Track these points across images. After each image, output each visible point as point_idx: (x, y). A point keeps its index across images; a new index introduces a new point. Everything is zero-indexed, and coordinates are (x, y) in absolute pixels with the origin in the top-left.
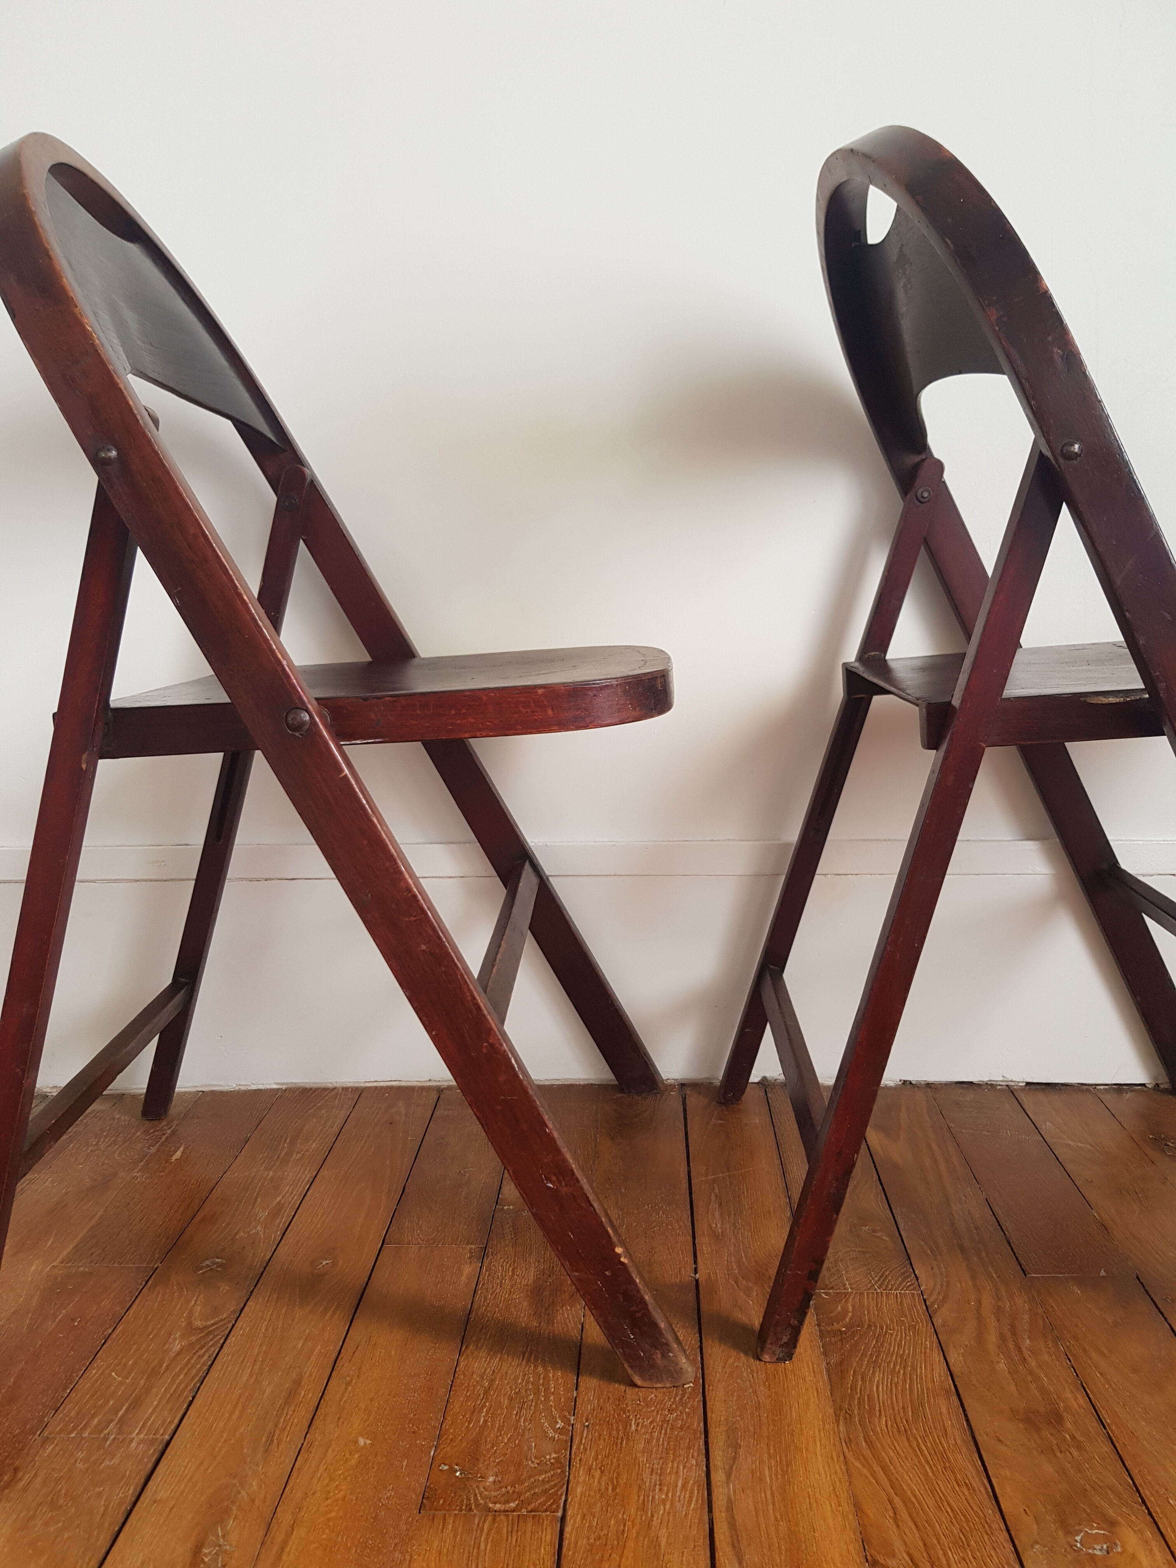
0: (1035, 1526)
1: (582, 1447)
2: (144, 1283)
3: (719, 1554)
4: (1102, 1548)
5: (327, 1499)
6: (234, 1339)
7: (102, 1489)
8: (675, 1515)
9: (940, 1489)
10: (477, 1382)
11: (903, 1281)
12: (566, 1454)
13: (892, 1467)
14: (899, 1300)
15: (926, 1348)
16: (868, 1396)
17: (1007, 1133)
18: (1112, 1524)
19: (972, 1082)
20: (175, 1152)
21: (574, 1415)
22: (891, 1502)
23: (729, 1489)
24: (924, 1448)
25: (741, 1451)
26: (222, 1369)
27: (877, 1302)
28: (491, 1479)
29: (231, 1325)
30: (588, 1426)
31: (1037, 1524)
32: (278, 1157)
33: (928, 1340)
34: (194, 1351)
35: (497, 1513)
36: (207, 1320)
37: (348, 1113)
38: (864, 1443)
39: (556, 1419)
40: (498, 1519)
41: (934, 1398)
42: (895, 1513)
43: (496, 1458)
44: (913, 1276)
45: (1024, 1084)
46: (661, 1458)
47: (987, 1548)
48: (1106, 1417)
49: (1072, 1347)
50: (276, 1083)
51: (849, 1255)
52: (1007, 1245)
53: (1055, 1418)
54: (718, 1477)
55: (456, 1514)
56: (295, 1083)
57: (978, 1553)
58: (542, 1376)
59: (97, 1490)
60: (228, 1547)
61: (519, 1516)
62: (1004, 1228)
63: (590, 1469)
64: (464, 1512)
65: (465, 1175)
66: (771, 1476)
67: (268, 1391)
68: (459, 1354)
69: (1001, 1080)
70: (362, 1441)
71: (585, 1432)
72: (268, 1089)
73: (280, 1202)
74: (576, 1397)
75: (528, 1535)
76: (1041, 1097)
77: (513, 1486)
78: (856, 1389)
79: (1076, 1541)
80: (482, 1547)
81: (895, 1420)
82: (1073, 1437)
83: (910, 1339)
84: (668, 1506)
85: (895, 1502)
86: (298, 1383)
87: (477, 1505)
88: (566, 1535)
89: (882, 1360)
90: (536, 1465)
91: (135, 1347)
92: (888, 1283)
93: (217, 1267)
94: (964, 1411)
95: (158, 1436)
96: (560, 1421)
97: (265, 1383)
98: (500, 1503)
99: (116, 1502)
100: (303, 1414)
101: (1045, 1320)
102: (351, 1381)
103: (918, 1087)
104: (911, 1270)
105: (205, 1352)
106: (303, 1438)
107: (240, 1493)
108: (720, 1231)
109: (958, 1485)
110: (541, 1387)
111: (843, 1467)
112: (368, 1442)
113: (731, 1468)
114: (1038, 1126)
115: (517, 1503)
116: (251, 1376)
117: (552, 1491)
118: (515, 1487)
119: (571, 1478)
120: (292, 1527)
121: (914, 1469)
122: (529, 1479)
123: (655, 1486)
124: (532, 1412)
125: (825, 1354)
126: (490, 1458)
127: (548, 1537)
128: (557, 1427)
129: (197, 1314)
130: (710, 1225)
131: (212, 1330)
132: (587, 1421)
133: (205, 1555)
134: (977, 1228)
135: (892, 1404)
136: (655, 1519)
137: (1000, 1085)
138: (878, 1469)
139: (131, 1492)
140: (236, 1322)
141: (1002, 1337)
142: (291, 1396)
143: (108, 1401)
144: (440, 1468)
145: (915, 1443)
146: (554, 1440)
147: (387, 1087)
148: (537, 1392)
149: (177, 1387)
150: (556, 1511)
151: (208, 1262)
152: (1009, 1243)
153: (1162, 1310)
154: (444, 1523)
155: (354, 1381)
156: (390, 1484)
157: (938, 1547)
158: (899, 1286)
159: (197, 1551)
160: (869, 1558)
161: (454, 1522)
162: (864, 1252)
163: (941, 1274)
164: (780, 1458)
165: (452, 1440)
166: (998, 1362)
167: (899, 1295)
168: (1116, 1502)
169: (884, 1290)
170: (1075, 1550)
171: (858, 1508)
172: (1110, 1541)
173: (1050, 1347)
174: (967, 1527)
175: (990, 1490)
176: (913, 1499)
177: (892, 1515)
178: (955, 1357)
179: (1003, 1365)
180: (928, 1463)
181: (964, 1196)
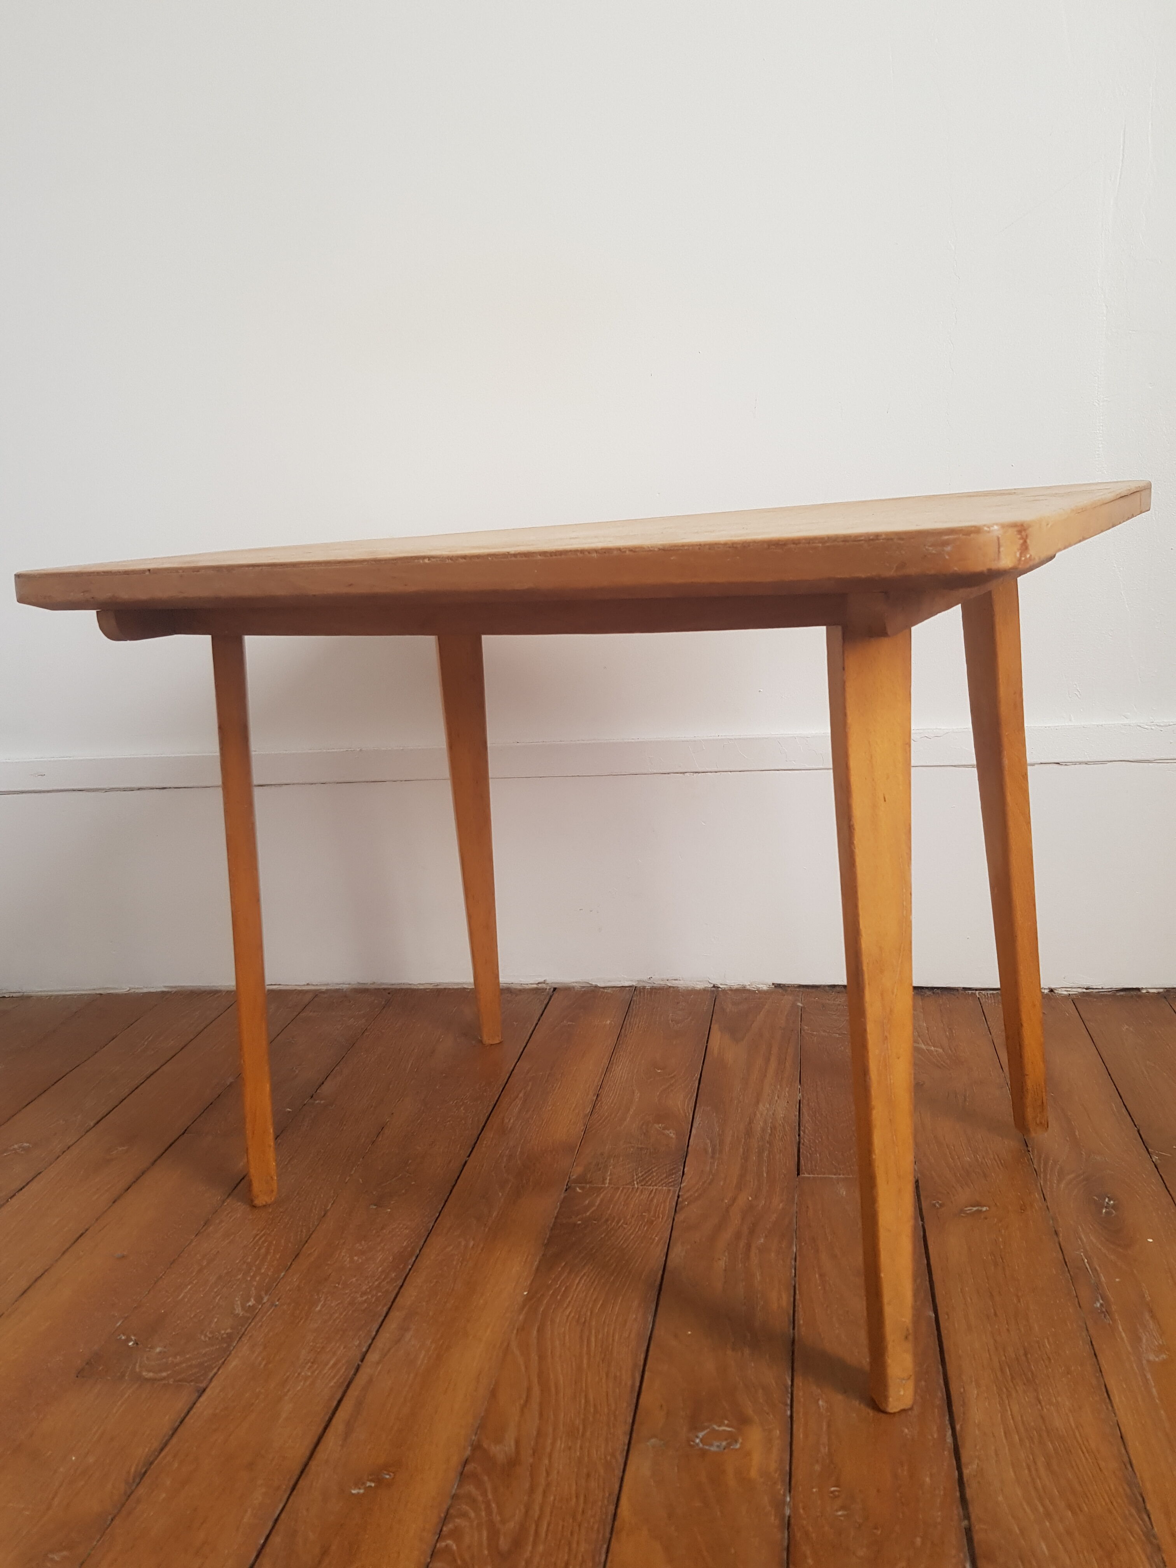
0: (663, 1420)
1: (260, 1324)
4: (721, 1444)
8: (310, 1391)
9: (586, 1380)
10: (198, 1261)
11: (667, 1177)
12: (241, 1330)
13: (550, 1355)
14: (652, 1195)
15: (653, 1241)
16: (566, 1288)
18: (743, 1421)
21: (270, 1295)
22: (529, 1389)
23: (377, 1369)
24: (593, 1339)
25: (408, 1336)
27: (628, 1197)
28: (158, 1350)
30: (276, 1306)
31: (666, 1419)
33: (660, 1235)
35: (145, 1381)
38: (535, 1332)
39: (251, 1297)
40: (144, 1386)
41: (632, 1292)
42: (527, 1401)
43: (174, 1331)
44: (681, 1172)
46: (328, 1338)
47: (600, 1439)
48: (802, 1316)
49: (805, 1247)
52: (796, 1146)
54: (373, 1357)
55: (108, 1380)
57: (587, 1443)
58: (260, 1258)
61: (163, 1385)
62: (802, 1128)
63: (255, 1345)
64: (115, 1379)
66: (423, 1359)
68: (196, 1236)
71: (271, 1310)
74: (282, 1278)
75: (162, 1403)
77: (175, 1356)
78: (556, 1283)
79: (697, 1437)
81: (580, 1311)
83: (641, 1234)
84: (308, 1383)
85: (534, 1389)
87: (132, 1372)
88: (198, 1405)
90: (207, 1339)
92: (650, 1179)
93: (22, 1151)
96: (252, 1300)
98: (153, 1372)
101: (792, 1220)
102: (83, 1256)
103: (790, 990)
104: (681, 1167)
108: (509, 1127)
109: (607, 1379)
110: (254, 1268)
111: (500, 1356)
113: (389, 1351)
115: (169, 1372)
117: (209, 1363)
118: (175, 1359)
119: (233, 1352)
122: (194, 1351)
123: (307, 1363)
124: (233, 1290)
125: (547, 1245)
126: (168, 1330)
127: (180, 1406)
128: (248, 1305)
130: (503, 1121)
132: (278, 1301)
134: (774, 1128)
136: (289, 1394)
138: (534, 1357)
141: (738, 1236)
144: (118, 1338)
145: (587, 1334)
146: (238, 1316)
148: (247, 1272)
150: (202, 1382)
151: (16, 1146)
152: (799, 1143)
154: (92, 1388)
155: (85, 1256)
156: (63, 1350)
157: (551, 1434)
158: (659, 1183)
160: (475, 1442)
161: (101, 1387)
162: (641, 1149)
163: (710, 1171)
164: (443, 1343)
165: (144, 1312)
166: (719, 1259)
167: (654, 1191)
168: (761, 1401)
169: (642, 1185)
170: (690, 1445)
171: (493, 1394)
172: (732, 1438)
173: (783, 1246)
174: (591, 1419)
175: (638, 1384)
176: (553, 1389)
177: (522, 1402)
178: (678, 1252)
179: (722, 1263)
180: (588, 1353)
181: (778, 1097)
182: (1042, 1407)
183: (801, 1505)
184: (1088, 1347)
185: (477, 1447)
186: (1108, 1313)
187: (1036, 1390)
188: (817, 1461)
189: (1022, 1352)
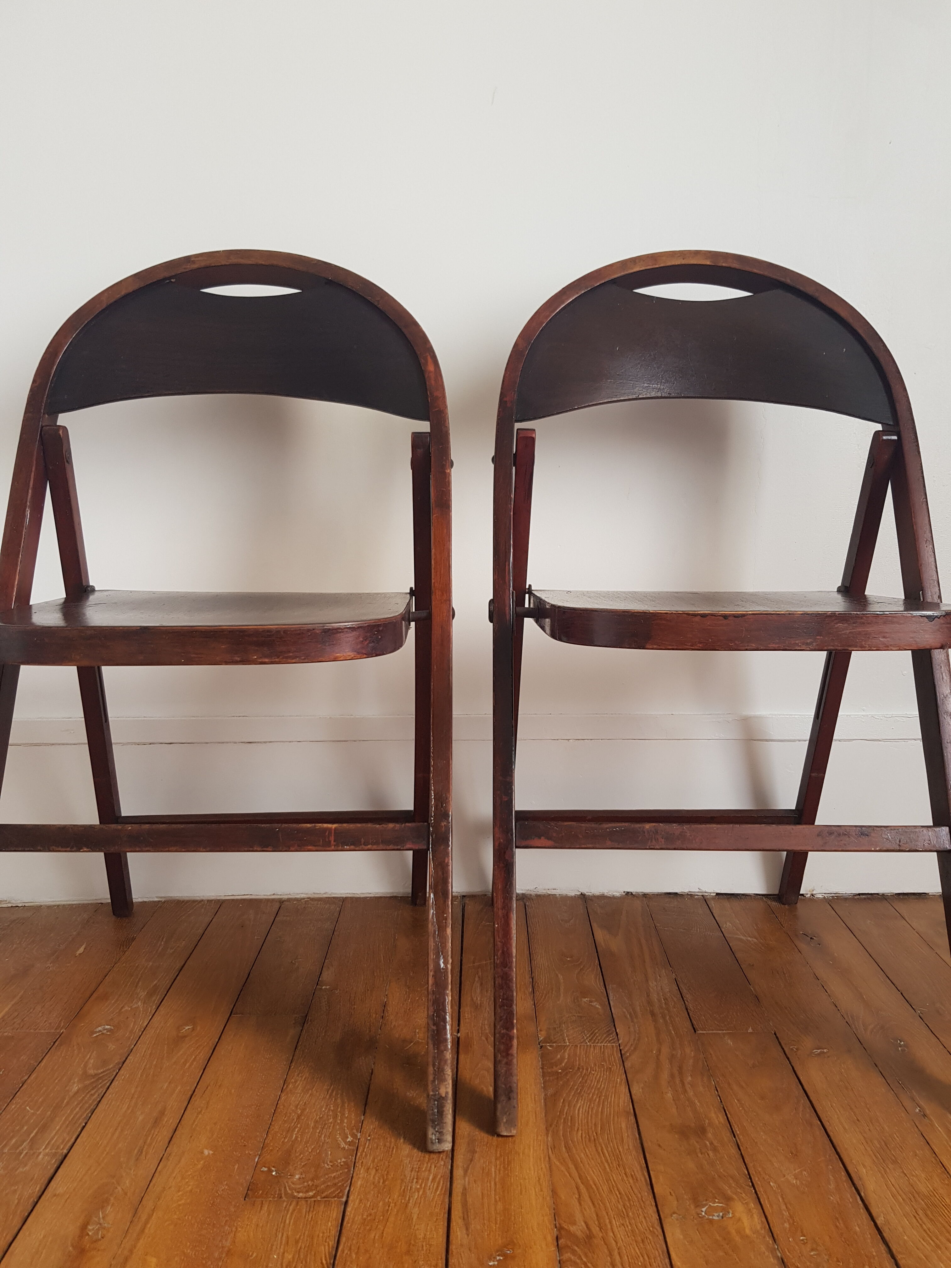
0: (676, 1202)
1: (364, 1153)
2: (52, 1044)
3: (453, 1224)
4: (719, 1215)
5: (179, 1191)
6: (117, 1082)
7: (16, 1187)
8: (425, 1198)
9: (613, 1179)
10: (293, 1111)
11: (607, 1037)
12: (352, 1159)
13: (582, 1165)
14: (602, 1050)
15: (617, 1083)
16: (571, 1116)
17: (697, 931)
18: (728, 1199)
19: (676, 893)
20: (78, 948)
21: (360, 1132)
22: (578, 1188)
23: (465, 1181)
24: (606, 1151)
25: (477, 1156)
26: (107, 1104)
27: (586, 1051)
28: (297, 1177)
29: (115, 1073)
30: (369, 1140)
31: (677, 1201)
32: (157, 952)
33: (619, 1077)
34: (87, 1091)
35: (299, 1200)
36: (98, 1069)
37: (211, 919)
38: (564, 1149)
39: (347, 1134)
40: (300, 1203)
41: (618, 1117)
42: (580, 1195)
43: (302, 1162)
44: (615, 1033)
45: (715, 894)
46: (419, 1161)
47: (640, 1217)
48: (737, 1130)
49: (720, 1082)
50: (157, 897)
51: (571, 1019)
52: (685, 1011)
53: (701, 1131)
54: (458, 1172)
55: (270, 1200)
56: (171, 897)
57: (633, 1221)
58: (340, 1106)
59: (13, 1188)
60: (106, 1225)
61: (315, 1201)
62: (685, 999)
63: (368, 1169)
64: (276, 1199)
65: (295, 964)
66: (495, 1172)
67: (141, 1118)
68: (282, 1091)
69: (697, 891)
70: (206, 1152)
71: (367, 1144)
72: (151, 901)
73: (156, 984)
74: (363, 1121)
75: (321, 1213)
76: (726, 903)
77: (312, 1180)
78: (563, 1112)
79: (702, 1211)
80: (287, 1222)
81: (588, 1133)
82: (711, 1143)
83: (607, 1077)
84: (421, 1193)
85: (581, 1188)
86: (162, 1113)
87: (286, 1193)
88: (347, 1213)
89: (584, 1092)
90: (330, 1167)
91: (44, 1088)
92: (596, 1038)
93: (107, 1032)
94: (638, 1126)
95: (59, 1150)
96: (350, 1137)
97: (139, 1113)
98: (302, 1192)
99: (27, 1196)
100: (166, 1133)
101: (704, 1063)
102: (201, 1111)
103: (637, 897)
104: (614, 1029)
105: (96, 1091)
106: (164, 1151)
107: (116, 1188)
108: (479, 1002)
109: (627, 1176)
110: (339, 1114)
111: (547, 1165)
112: (211, 1152)
113: (468, 1167)
114: (720, 925)
115: (314, 1192)
116: (128, 1108)
117: (340, 1184)
118: (314, 1182)
119: (354, 1175)
120: (153, 1210)
121: (597, 1166)
122: (325, 1176)
123: (413, 1179)
124: (330, 1130)
125: (545, 1088)
126: (297, 1162)
127: (335, 1214)
128: (348, 1141)
129: (91, 1065)
130: (472, 999)
131: (101, 1077)
133: (90, 1230)
134: (665, 999)
135: (587, 1122)
136: (411, 1201)
137: (697, 895)
138: (571, 1166)
139: (38, 1189)
140: (119, 1070)
141: (672, 1076)
142: (157, 1122)
143: (23, 1127)
144: (262, 1170)
145: (600, 1148)
146: (345, 1149)
147: (242, 900)
148: (335, 1117)
149: (74, 1117)
150: (342, 1197)
151: (100, 1028)
152: (687, 1009)
153: (789, 1056)
154: (261, 1207)
155: (203, 1111)
156: (225, 1181)
157: (607, 1217)
158: (603, 1041)
159: (84, 1227)
160: (557, 1225)
161: (268, 1206)
162: (581, 1017)
163: (635, 1031)
164: (504, 1160)
165: (271, 1150)
166: (666, 1093)
167: (602, 1047)
168: (733, 1185)
169: (592, 1043)
170: (700, 1217)
171: (554, 1192)
172: (725, 1211)
173: (705, 1081)
174: (628, 1205)
175: (648, 1179)
176: (594, 1186)
177: (577, 1196)
178: (636, 1090)
179: (669, 1095)
180: (607, 1161)
181: (660, 976)
182: (908, 1178)
183: (786, 1250)
184: (922, 1138)
185: (560, 1229)
186: (925, 1115)
187: (901, 1168)
188: (785, 1222)
189: (883, 1143)
